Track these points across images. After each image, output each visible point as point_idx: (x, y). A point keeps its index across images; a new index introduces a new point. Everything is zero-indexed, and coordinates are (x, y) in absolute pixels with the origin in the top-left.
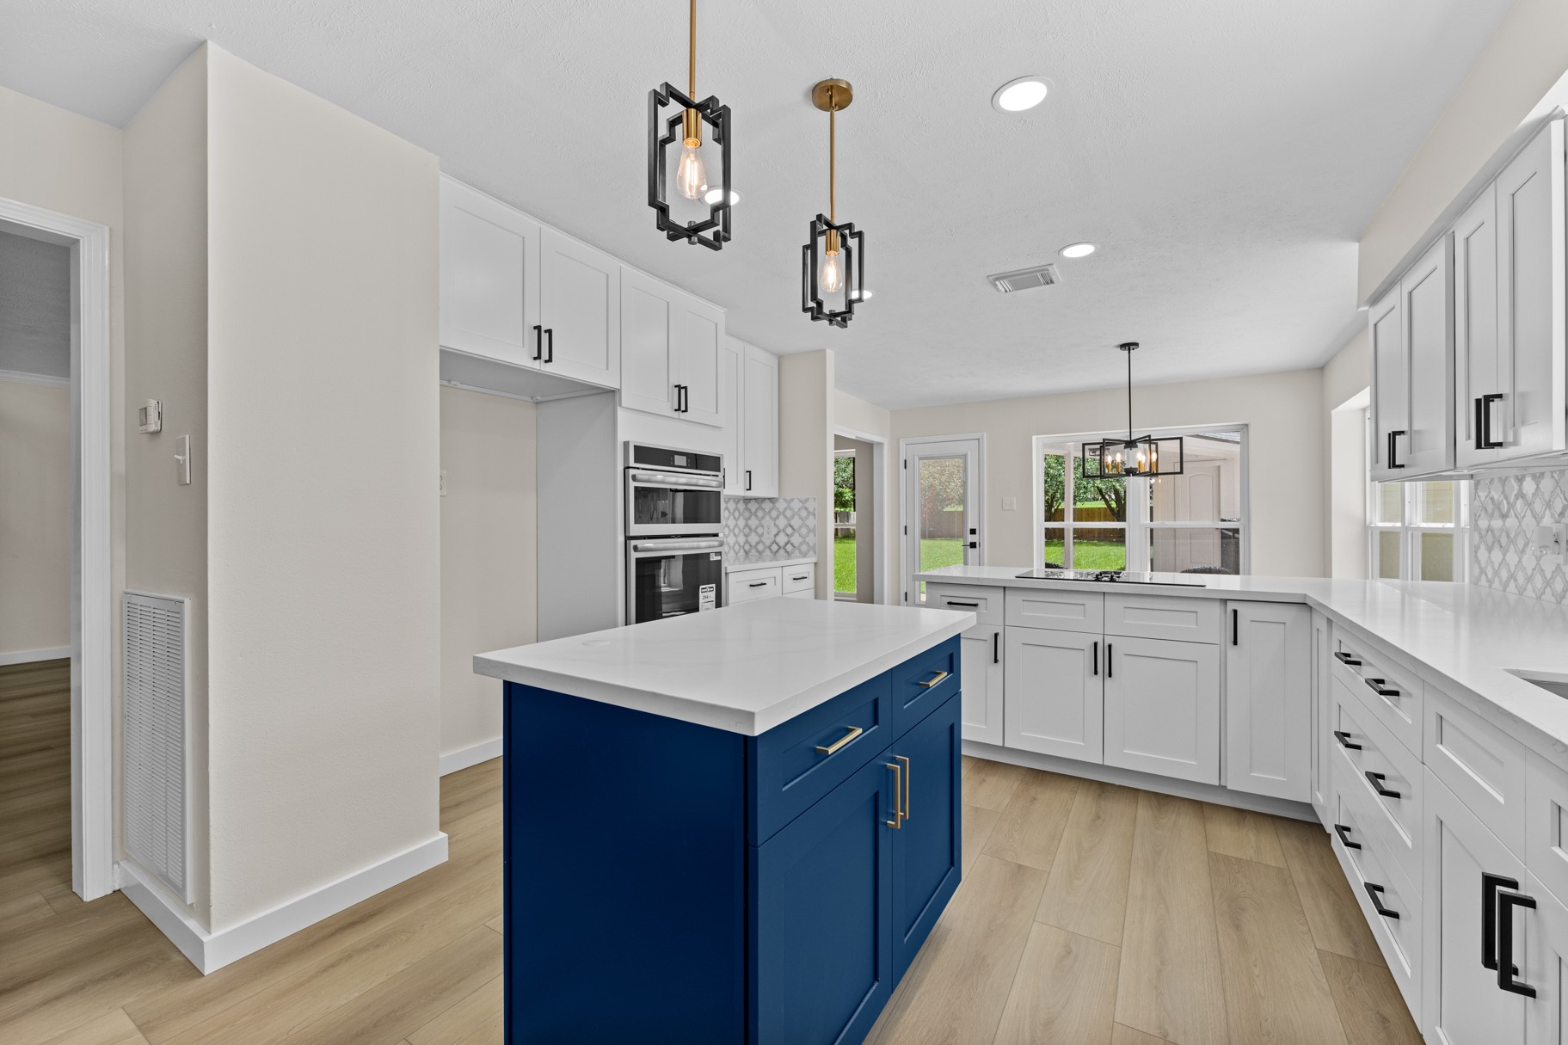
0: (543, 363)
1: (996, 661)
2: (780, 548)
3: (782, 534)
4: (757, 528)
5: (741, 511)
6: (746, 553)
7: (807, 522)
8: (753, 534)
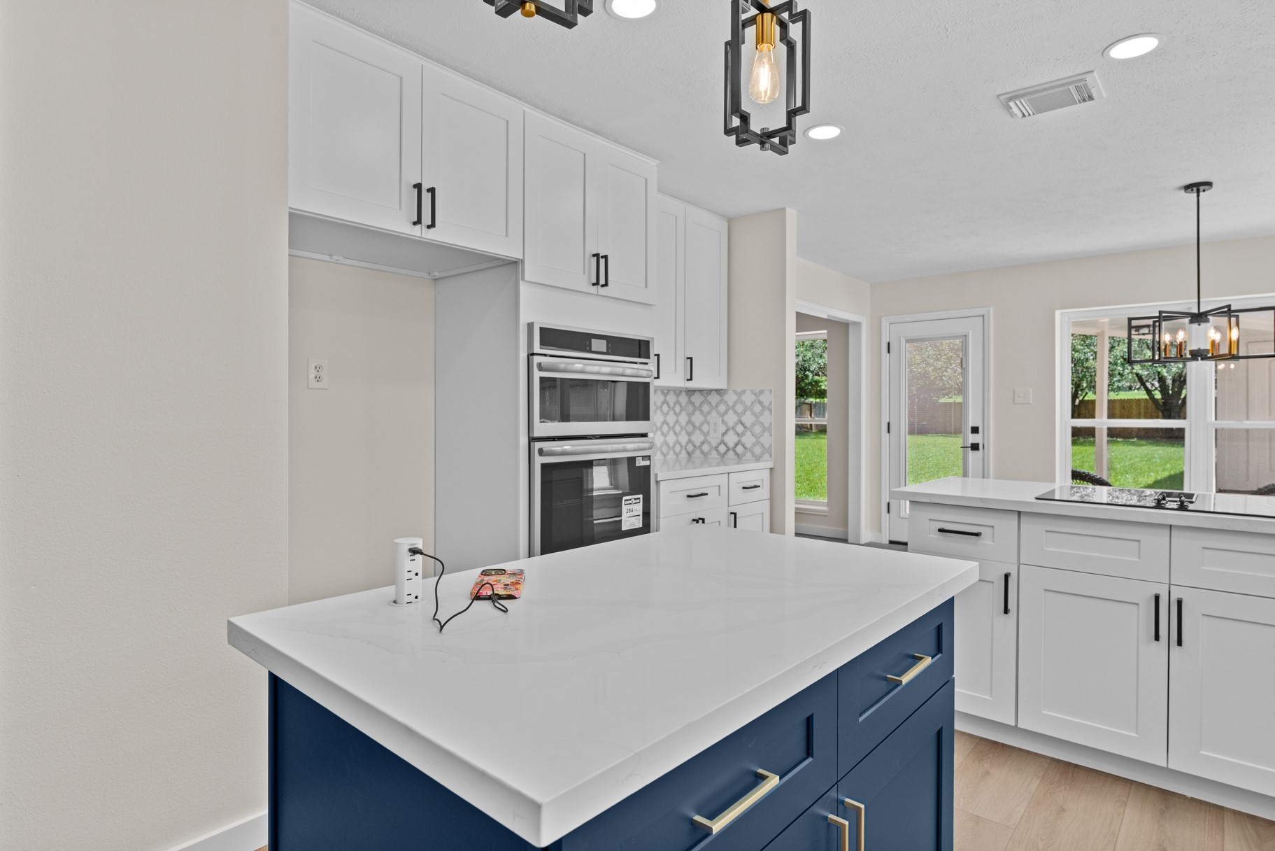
0: (424, 229)
1: (1006, 611)
2: (728, 449)
3: (731, 433)
4: (702, 424)
5: (683, 405)
6: (689, 454)
7: (762, 419)
8: (697, 432)
